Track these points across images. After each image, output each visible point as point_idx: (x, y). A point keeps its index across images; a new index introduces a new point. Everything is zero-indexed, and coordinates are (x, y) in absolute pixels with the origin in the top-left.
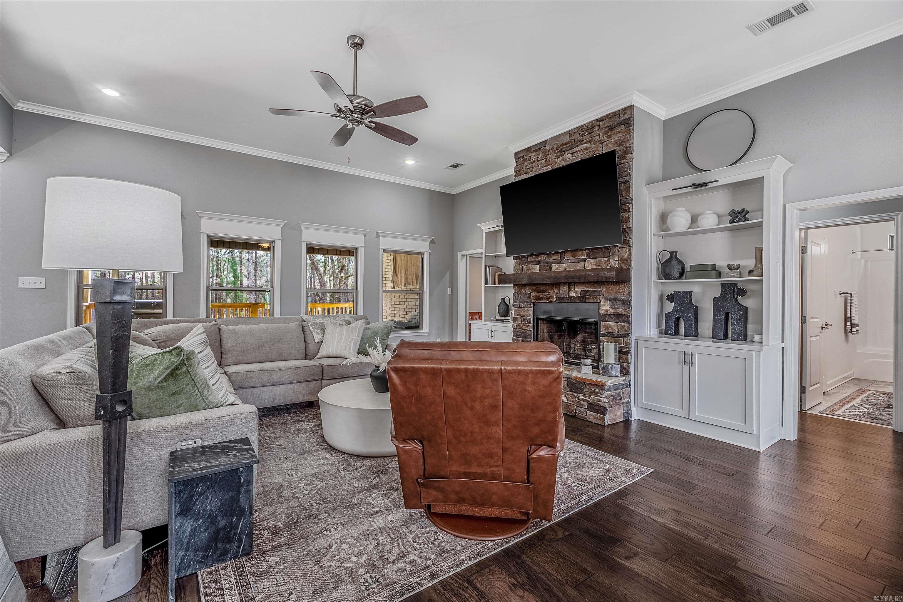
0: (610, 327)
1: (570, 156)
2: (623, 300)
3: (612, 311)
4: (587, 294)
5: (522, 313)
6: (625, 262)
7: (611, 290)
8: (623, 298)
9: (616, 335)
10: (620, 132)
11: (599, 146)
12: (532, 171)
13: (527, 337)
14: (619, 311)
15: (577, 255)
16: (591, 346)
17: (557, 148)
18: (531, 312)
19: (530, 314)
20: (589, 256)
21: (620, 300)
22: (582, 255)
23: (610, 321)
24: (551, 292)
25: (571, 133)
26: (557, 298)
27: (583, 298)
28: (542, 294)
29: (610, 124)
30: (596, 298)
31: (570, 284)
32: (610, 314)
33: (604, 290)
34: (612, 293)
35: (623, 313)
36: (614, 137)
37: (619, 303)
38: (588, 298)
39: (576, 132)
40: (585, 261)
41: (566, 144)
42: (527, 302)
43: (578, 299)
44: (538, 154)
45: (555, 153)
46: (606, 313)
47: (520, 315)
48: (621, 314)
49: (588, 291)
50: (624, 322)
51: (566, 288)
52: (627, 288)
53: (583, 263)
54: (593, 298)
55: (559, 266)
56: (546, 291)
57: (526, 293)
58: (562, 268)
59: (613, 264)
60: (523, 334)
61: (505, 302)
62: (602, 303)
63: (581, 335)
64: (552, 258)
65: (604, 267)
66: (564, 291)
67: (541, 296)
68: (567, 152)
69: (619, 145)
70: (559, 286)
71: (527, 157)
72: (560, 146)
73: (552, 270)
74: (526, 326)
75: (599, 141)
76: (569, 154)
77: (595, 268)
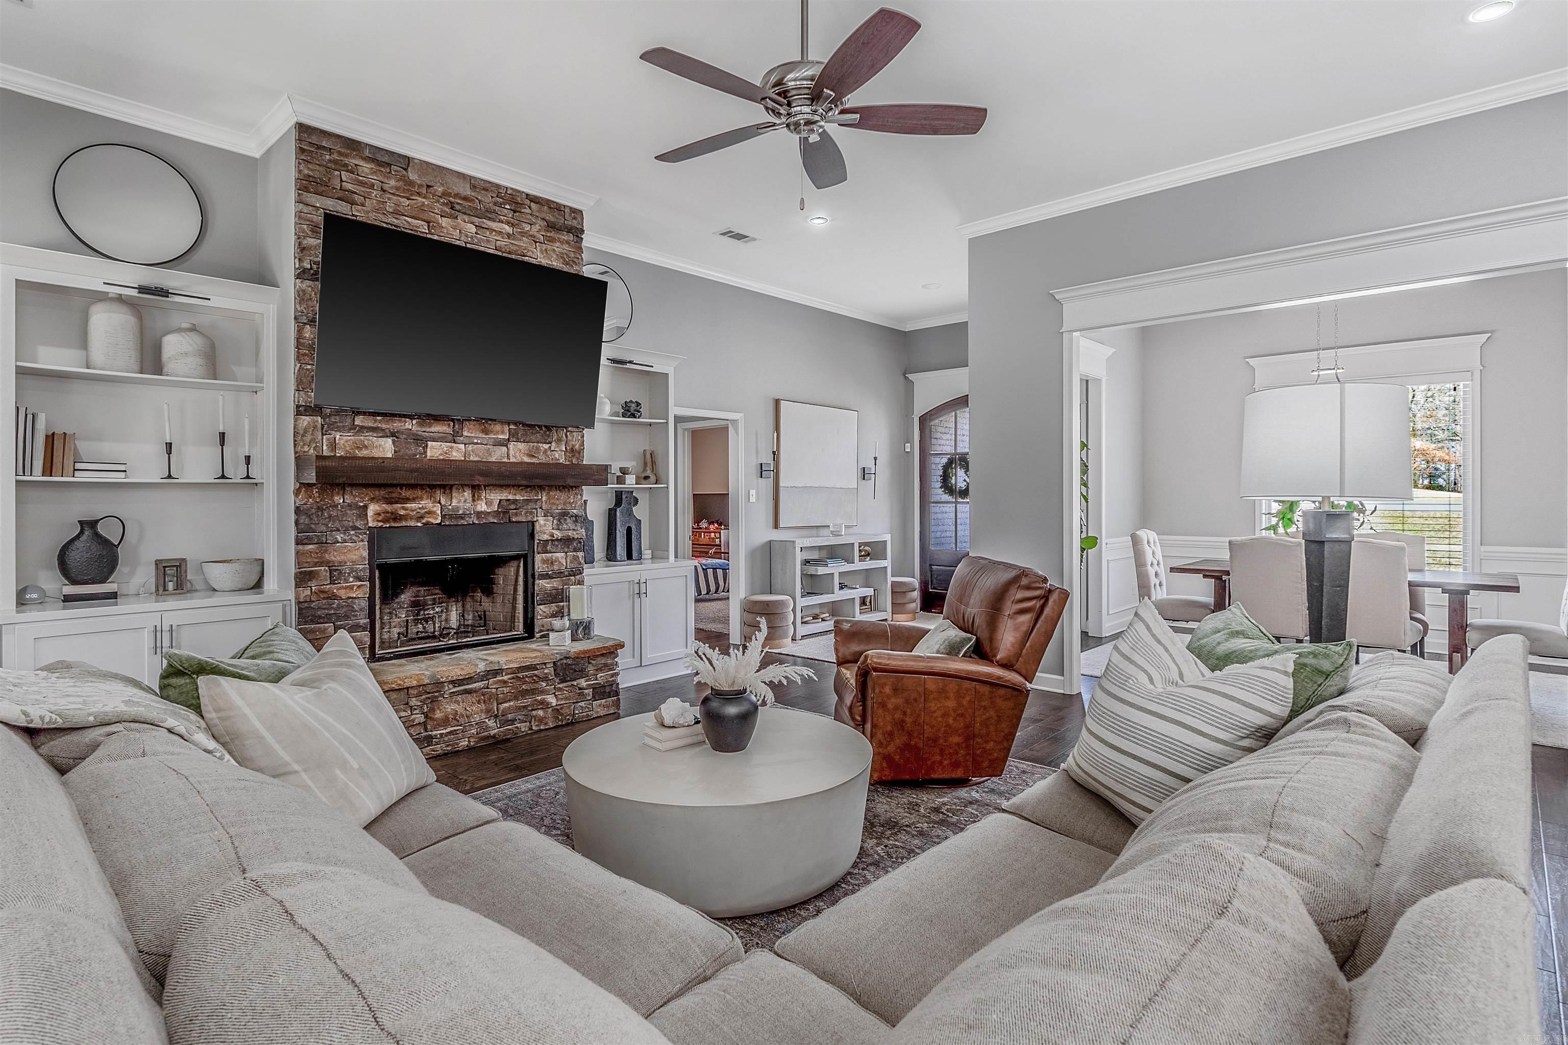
0: (556, 561)
1: (474, 229)
2: (576, 516)
3: (558, 534)
4: (513, 507)
5: (333, 556)
6: (577, 455)
7: (557, 499)
8: (575, 511)
9: (566, 573)
10: (568, 242)
11: (532, 244)
13: (355, 616)
14: (570, 533)
15: (492, 432)
16: (433, 609)
17: (442, 193)
18: (365, 554)
19: (361, 559)
20: (513, 436)
21: (572, 516)
22: (503, 433)
23: (554, 550)
24: (426, 503)
25: (476, 184)
26: (443, 517)
28: (403, 508)
29: (550, 217)
30: (531, 513)
31: (475, 488)
32: (557, 540)
33: (544, 499)
34: (558, 505)
35: (576, 537)
36: (558, 244)
37: (569, 520)
38: (516, 514)
39: (486, 190)
40: (507, 445)
41: (464, 198)
42: (355, 528)
43: (494, 517)
44: (386, 175)
46: (549, 538)
47: (328, 563)
48: (573, 538)
49: (515, 501)
50: (575, 550)
51: (467, 494)
52: (579, 497)
53: (504, 449)
54: (526, 513)
55: (452, 448)
56: (414, 500)
57: (349, 505)
58: (457, 452)
59: (557, 455)
60: (342, 612)
61: (97, 535)
62: (541, 520)
63: (415, 589)
64: (433, 429)
65: (542, 459)
66: (461, 501)
67: (402, 512)
68: (466, 218)
69: (567, 264)
70: (448, 491)
71: (346, 160)
72: (449, 195)
73: (429, 454)
74: (351, 588)
75: (531, 236)
76: (472, 223)
77: (527, 459)
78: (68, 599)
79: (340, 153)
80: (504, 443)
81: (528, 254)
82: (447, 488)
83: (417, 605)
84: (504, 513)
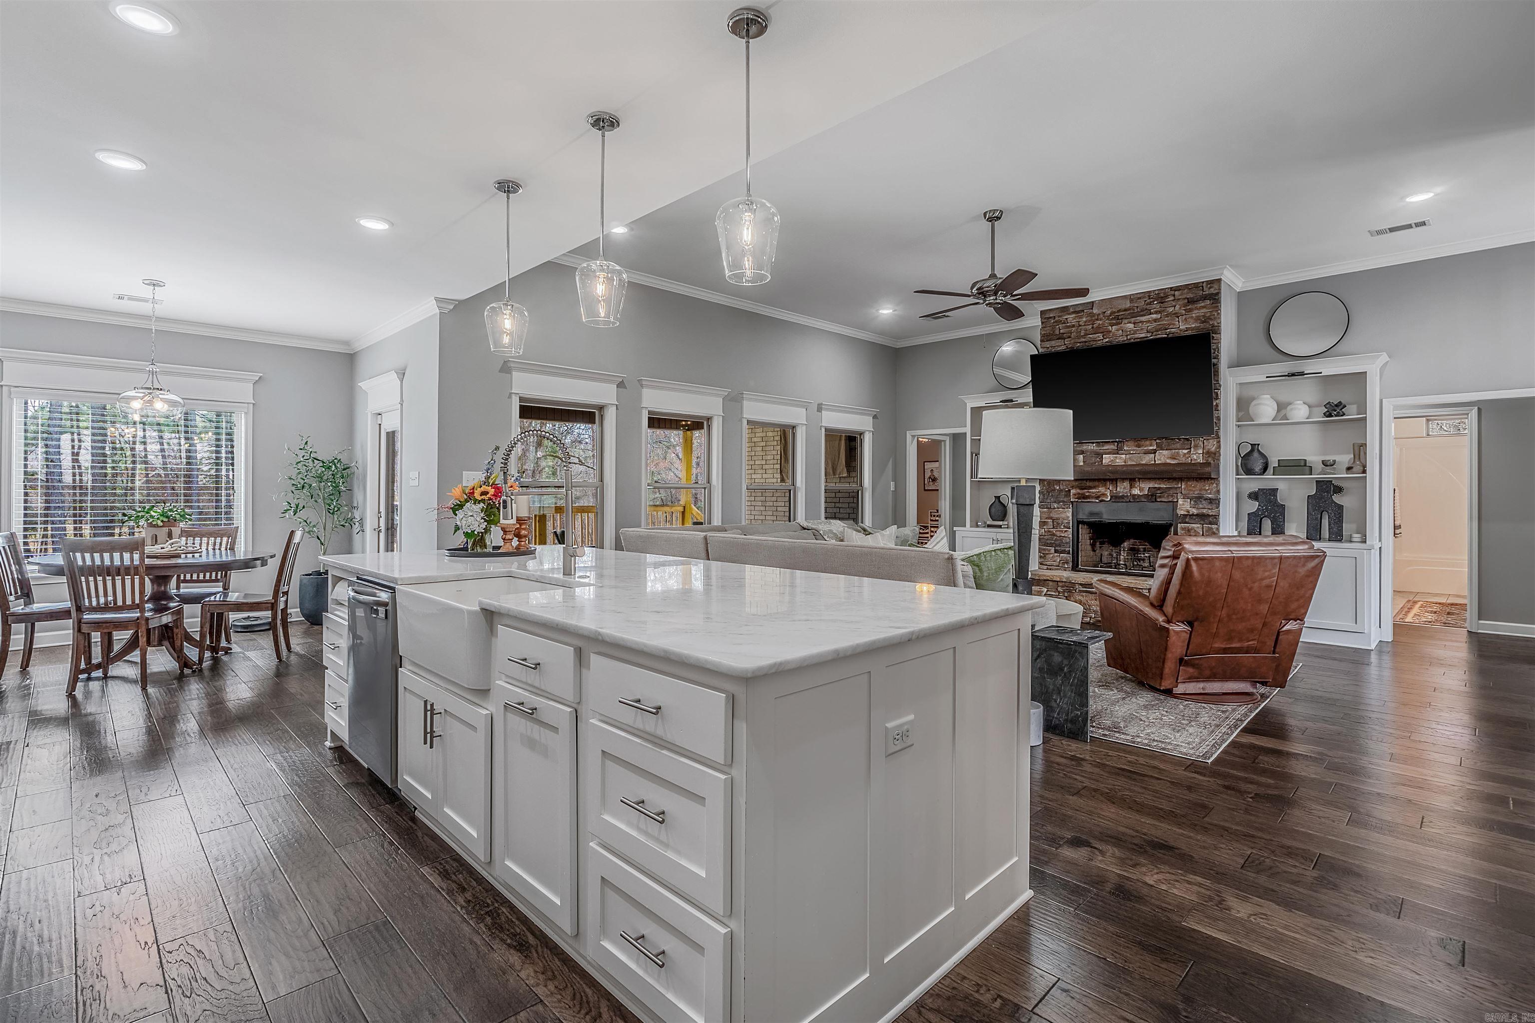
0: (1191, 530)
1: (1131, 326)
2: (1210, 499)
3: (1195, 511)
4: (1159, 492)
5: (1054, 515)
6: (1213, 455)
7: (1193, 487)
8: (1210, 496)
10: (1204, 307)
11: (1174, 319)
12: (1069, 337)
13: (1063, 546)
14: (1205, 511)
15: (1144, 445)
16: (1144, 554)
17: (1112, 313)
18: (1070, 515)
19: (1068, 517)
20: (1160, 447)
21: (1205, 499)
22: (1151, 445)
23: (1192, 522)
24: (1102, 489)
25: (1131, 298)
26: (1111, 497)
27: (1152, 496)
28: (1089, 492)
29: (1190, 295)
30: (1172, 496)
31: (1132, 480)
32: (1193, 515)
33: (1183, 487)
34: (1194, 491)
35: (1211, 514)
36: (1196, 311)
37: (1204, 502)
38: (1160, 497)
39: (1140, 298)
40: (1155, 453)
41: (1125, 310)
42: (1063, 502)
43: (1145, 498)
44: (1081, 317)
45: (1108, 319)
46: (1187, 513)
47: (1051, 518)
48: (1207, 514)
49: (1159, 489)
50: (1211, 523)
51: (1126, 484)
52: (1215, 485)
53: (1153, 455)
54: (1167, 496)
55: (1117, 457)
56: (1094, 487)
57: (1062, 490)
58: (1120, 460)
59: (1195, 457)
60: (1057, 542)
61: (1000, 501)
62: (1180, 502)
63: (1132, 541)
64: (1105, 448)
65: (1183, 460)
66: (1123, 488)
67: (1087, 494)
68: (1126, 321)
69: (1203, 322)
70: (1115, 482)
71: (1061, 319)
72: (1115, 312)
73: (1104, 461)
74: (1062, 531)
75: (1174, 314)
76: (1130, 323)
77: (1168, 461)
78: (989, 526)
79: (1059, 317)
80: (1154, 452)
81: (1171, 327)
82: (1114, 481)
83: (1133, 550)
84: (1152, 495)
